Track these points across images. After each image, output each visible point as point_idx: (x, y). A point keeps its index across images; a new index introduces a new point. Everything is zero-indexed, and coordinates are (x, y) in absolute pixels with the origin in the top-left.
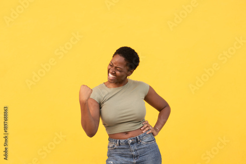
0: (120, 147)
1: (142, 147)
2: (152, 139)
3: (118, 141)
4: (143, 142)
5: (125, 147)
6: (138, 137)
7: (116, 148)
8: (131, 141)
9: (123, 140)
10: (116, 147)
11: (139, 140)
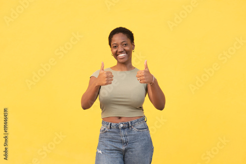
0: (111, 130)
1: (133, 133)
2: (145, 127)
3: (110, 124)
4: (135, 129)
5: (116, 131)
6: (129, 123)
7: (106, 132)
8: (122, 125)
9: (115, 124)
10: (107, 130)
11: (130, 125)
